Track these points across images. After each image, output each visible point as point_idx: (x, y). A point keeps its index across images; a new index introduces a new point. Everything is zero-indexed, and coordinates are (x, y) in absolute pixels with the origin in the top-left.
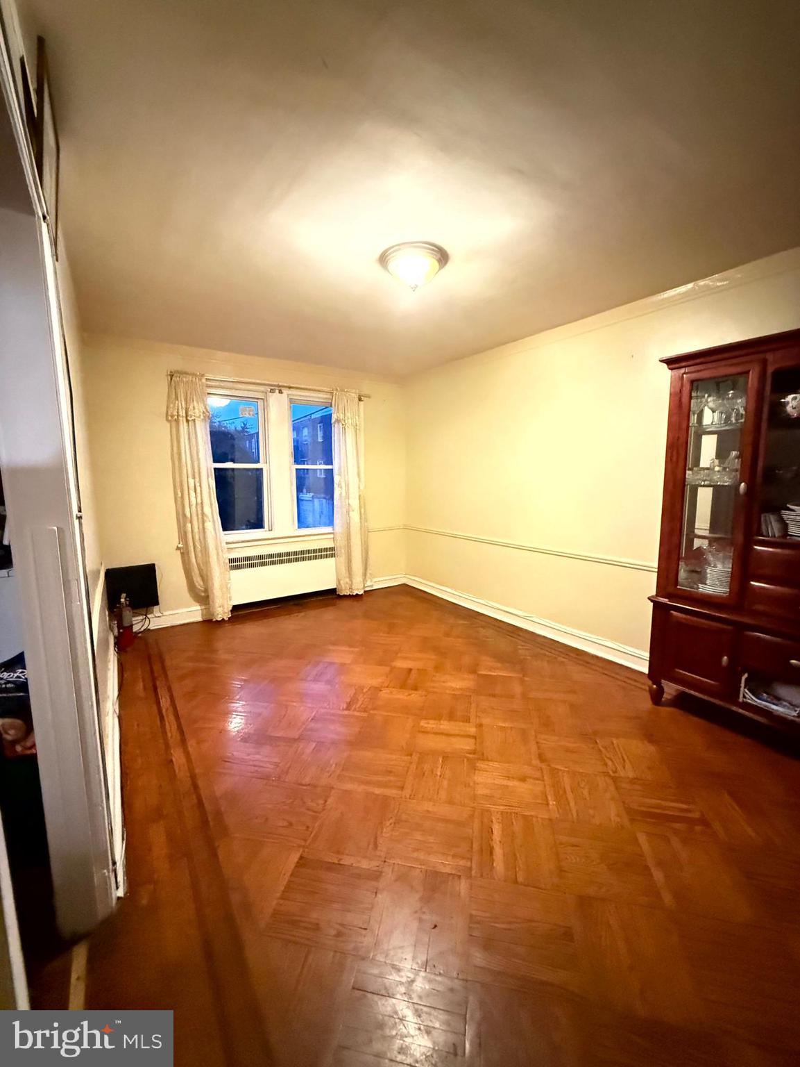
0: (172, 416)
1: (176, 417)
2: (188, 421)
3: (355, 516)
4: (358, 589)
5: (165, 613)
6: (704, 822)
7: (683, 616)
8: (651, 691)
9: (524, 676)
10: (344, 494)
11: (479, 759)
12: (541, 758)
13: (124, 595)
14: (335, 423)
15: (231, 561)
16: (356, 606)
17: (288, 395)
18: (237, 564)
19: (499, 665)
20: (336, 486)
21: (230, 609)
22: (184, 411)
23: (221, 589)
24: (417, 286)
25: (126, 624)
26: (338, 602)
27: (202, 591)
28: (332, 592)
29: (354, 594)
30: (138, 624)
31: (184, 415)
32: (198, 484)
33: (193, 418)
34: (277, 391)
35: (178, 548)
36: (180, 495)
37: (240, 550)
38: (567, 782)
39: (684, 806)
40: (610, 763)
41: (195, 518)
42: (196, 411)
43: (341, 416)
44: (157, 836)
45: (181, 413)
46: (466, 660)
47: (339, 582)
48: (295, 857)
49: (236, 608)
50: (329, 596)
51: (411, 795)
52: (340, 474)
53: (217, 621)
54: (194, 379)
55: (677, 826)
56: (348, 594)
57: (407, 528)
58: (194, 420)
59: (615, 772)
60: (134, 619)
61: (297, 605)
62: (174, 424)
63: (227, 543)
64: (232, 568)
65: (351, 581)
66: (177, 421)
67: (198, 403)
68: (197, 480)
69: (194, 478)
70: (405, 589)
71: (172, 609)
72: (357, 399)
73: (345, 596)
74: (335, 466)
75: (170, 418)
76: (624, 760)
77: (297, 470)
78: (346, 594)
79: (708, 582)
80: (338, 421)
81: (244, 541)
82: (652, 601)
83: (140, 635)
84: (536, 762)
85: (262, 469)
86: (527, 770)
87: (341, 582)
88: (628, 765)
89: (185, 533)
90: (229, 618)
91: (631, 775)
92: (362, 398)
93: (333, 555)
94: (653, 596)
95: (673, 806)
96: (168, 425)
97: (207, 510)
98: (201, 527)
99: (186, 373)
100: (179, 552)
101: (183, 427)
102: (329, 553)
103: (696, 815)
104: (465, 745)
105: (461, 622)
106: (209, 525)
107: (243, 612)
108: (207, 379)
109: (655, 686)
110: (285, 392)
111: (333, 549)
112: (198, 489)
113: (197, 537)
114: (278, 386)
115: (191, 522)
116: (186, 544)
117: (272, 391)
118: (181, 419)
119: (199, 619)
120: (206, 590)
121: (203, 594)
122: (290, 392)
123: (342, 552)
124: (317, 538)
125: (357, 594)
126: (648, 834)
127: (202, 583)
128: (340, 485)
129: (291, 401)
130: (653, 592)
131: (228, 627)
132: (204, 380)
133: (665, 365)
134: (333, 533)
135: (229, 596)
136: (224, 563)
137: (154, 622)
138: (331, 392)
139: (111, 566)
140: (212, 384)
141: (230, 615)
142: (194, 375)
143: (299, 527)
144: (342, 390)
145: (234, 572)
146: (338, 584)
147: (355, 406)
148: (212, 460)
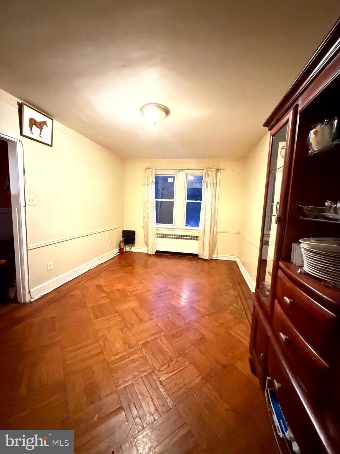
2: (148, 184)
3: (208, 224)
4: (206, 257)
5: (137, 248)
10: (204, 214)
12: (146, 343)
14: (203, 182)
15: (157, 234)
16: (206, 265)
17: (185, 172)
18: (159, 236)
20: (202, 210)
21: (155, 251)
22: (147, 181)
23: (152, 243)
24: (156, 123)
25: (123, 248)
26: (199, 261)
29: (204, 258)
34: (181, 171)
37: (162, 231)
41: (147, 218)
42: (150, 181)
43: (206, 179)
49: (157, 252)
50: (194, 257)
52: (204, 204)
53: (149, 254)
56: (202, 258)
57: (240, 233)
61: (180, 256)
63: (157, 228)
64: (158, 237)
65: (204, 252)
67: (151, 178)
69: (148, 204)
71: (139, 247)
73: (200, 259)
77: (187, 202)
78: (201, 257)
80: (205, 182)
81: (165, 228)
84: (142, 343)
85: (173, 202)
92: (219, 170)
93: (198, 240)
97: (150, 215)
98: (148, 221)
99: (149, 168)
102: (196, 238)
106: (150, 221)
107: (159, 254)
108: (156, 170)
111: (198, 237)
117: (179, 171)
118: (146, 184)
119: (146, 252)
121: (147, 244)
122: (187, 171)
123: (201, 239)
124: (191, 231)
127: (147, 239)
129: (186, 175)
131: (153, 257)
132: (154, 170)
134: (198, 230)
135: (155, 246)
136: (155, 234)
137: (134, 249)
138: (204, 169)
139: (125, 229)
140: (158, 171)
141: (154, 253)
142: (151, 168)
143: (186, 226)
144: (208, 168)
145: (158, 238)
146: (199, 252)
147: (214, 175)
148: (155, 198)
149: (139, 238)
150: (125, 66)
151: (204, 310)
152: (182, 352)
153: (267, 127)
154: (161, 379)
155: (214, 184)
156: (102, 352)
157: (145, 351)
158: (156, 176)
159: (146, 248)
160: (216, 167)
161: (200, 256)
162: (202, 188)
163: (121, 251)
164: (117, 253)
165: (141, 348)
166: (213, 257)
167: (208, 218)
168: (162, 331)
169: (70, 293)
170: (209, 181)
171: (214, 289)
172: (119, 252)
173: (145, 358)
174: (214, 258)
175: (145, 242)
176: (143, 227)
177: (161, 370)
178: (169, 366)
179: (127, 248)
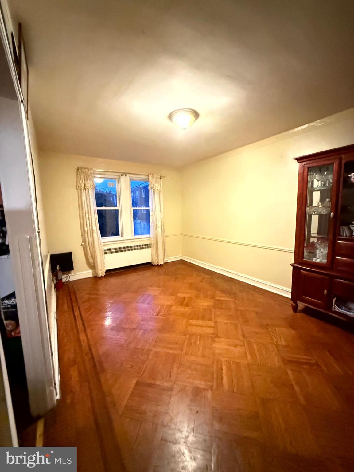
0: (79, 187)
1: (80, 187)
2: (85, 189)
3: (159, 230)
4: (161, 262)
5: (76, 274)
6: (317, 364)
7: (306, 272)
8: (292, 306)
9: (235, 300)
10: (154, 220)
11: (216, 337)
12: (244, 336)
13: (58, 266)
14: (150, 188)
15: (105, 250)
17: (129, 177)
18: (107, 252)
19: (224, 295)
20: (151, 216)
21: (105, 271)
22: (84, 185)
23: (101, 262)
24: (185, 128)
25: (59, 278)
26: (152, 267)
27: (92, 264)
28: (150, 263)
29: (159, 264)
30: (65, 278)
31: (84, 186)
32: (90, 217)
33: (88, 187)
34: (124, 175)
35: (82, 245)
36: (82, 221)
37: (109, 245)
38: (255, 347)
39: (308, 358)
40: (274, 338)
41: (89, 232)
42: (89, 184)
43: (153, 186)
44: (74, 373)
45: (82, 186)
46: (209, 293)
47: (153, 259)
48: (134, 382)
49: (107, 271)
50: (148, 266)
51: (185, 354)
52: (152, 211)
53: (99, 277)
54: (88, 171)
55: (305, 366)
56: (157, 264)
57: (182, 235)
58: (88, 189)
59: (277, 342)
60: (63, 276)
61: (133, 269)
62: (79, 190)
63: (103, 242)
64: (105, 253)
65: (158, 258)
66: (81, 189)
67: (89, 181)
68: (90, 214)
69: (88, 214)
70: (182, 262)
71: (79, 272)
72: (159, 178)
73: (155, 265)
74: (150, 208)
75: (77, 188)
76: (281, 337)
77: (133, 210)
79: (317, 257)
80: (151, 188)
81: (111, 241)
82: (292, 266)
83: (65, 283)
84: (241, 338)
85: (118, 210)
86: (237, 342)
87: (154, 259)
88: (282, 339)
89: (85, 238)
90: (104, 276)
91: (284, 343)
92: (162, 178)
93: (150, 247)
94: (292, 264)
95: (302, 357)
96: (77, 191)
97: (94, 228)
98: (92, 235)
99: (84, 168)
100: (82, 246)
101: (83, 192)
102: (148, 246)
103: (313, 362)
104: (210, 331)
105: (206, 276)
106: (95, 235)
107: (111, 273)
108: (93, 171)
109: (294, 304)
110: (128, 175)
111: (150, 244)
112: (90, 218)
113: (90, 240)
114: (125, 173)
115: (87, 233)
116: (85, 243)
117: (122, 175)
118: (82, 188)
119: (91, 276)
120: (94, 263)
121: (93, 265)
122: (131, 175)
123: (153, 245)
124: (143, 239)
125: (161, 264)
126: (292, 370)
127: (92, 260)
128: (152, 216)
129: (130, 180)
130: (293, 262)
131: (104, 279)
132: (92, 171)
133: (296, 161)
134: (150, 237)
135: (104, 265)
136: (102, 251)
137: (72, 277)
138: (148, 175)
139: (52, 254)
140: (95, 172)
141: (105, 274)
143: (135, 235)
145: (107, 256)
148: (96, 206)
157: (252, 340)
159: (92, 271)
160: (160, 175)
165: (247, 340)
166: (165, 260)
168: (236, 324)
175: (90, 263)
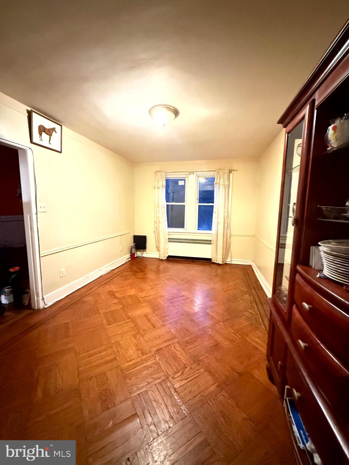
2: (158, 188)
3: (221, 227)
4: (219, 261)
5: (148, 253)
12: (160, 349)
14: (215, 184)
15: (169, 239)
16: (220, 271)
17: (196, 175)
18: (171, 240)
21: (167, 256)
23: (163, 248)
24: (165, 125)
25: (134, 254)
29: (217, 263)
37: (173, 235)
41: (158, 222)
43: (218, 181)
49: (169, 257)
50: (208, 261)
52: (216, 208)
56: (215, 262)
57: (254, 237)
61: (192, 261)
63: (168, 232)
64: (169, 241)
65: (217, 257)
67: (161, 182)
69: (158, 208)
71: (151, 252)
77: (199, 206)
81: (176, 232)
85: (185, 206)
87: (213, 256)
93: (211, 244)
97: (160, 219)
98: (159, 225)
99: (159, 172)
101: (156, 190)
102: (208, 242)
106: (161, 225)
107: (171, 259)
110: (195, 173)
111: (210, 241)
113: (158, 228)
114: (192, 172)
115: (156, 223)
117: (190, 174)
119: (158, 257)
121: (159, 249)
122: (198, 173)
123: (214, 242)
124: (204, 235)
127: (158, 244)
129: (198, 177)
131: (165, 262)
132: (164, 173)
134: (211, 234)
135: (167, 251)
136: (166, 239)
137: (146, 254)
138: (215, 171)
139: (135, 235)
140: (167, 174)
141: (166, 259)
142: (161, 172)
143: (198, 229)
144: (220, 169)
145: (169, 243)
146: (212, 257)
147: (226, 176)
148: (166, 202)
149: (150, 243)
150: (132, 67)
151: (219, 316)
152: (196, 359)
153: (281, 124)
154: (175, 386)
155: (227, 186)
156: (116, 358)
157: (159, 357)
158: (166, 180)
159: (158, 253)
160: (228, 169)
161: (214, 261)
162: (214, 191)
163: (132, 256)
164: (128, 259)
165: (154, 354)
166: (227, 261)
167: (221, 221)
168: (175, 337)
169: (84, 298)
170: (221, 183)
171: (229, 294)
172: (130, 258)
173: (158, 365)
174: (227, 263)
175: (157, 247)
176: (154, 232)
177: (175, 377)
178: (183, 373)
179: (139, 254)
